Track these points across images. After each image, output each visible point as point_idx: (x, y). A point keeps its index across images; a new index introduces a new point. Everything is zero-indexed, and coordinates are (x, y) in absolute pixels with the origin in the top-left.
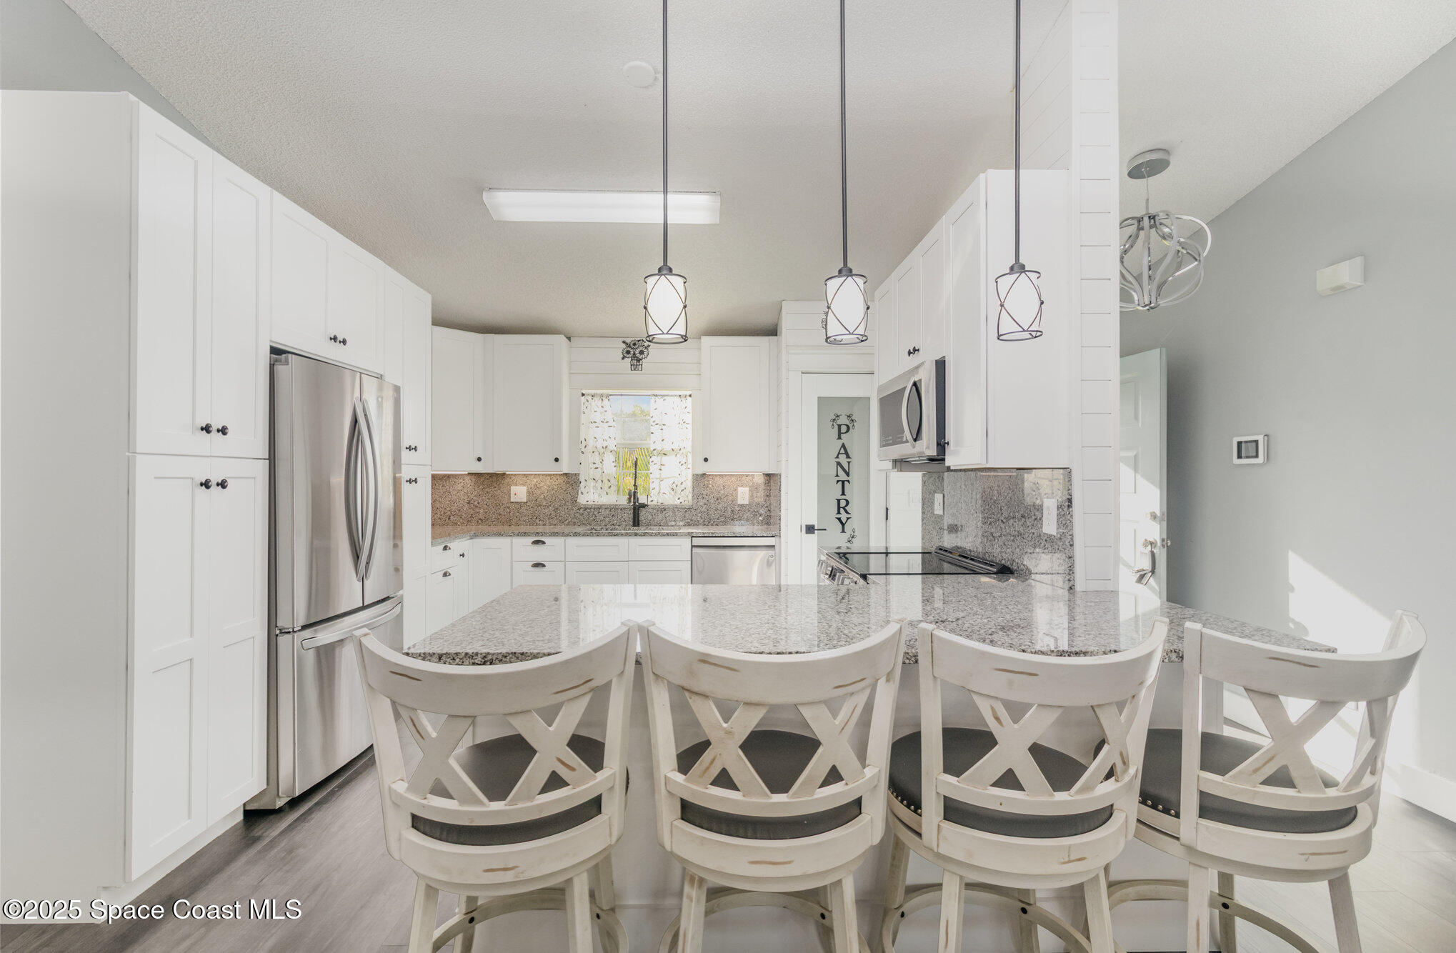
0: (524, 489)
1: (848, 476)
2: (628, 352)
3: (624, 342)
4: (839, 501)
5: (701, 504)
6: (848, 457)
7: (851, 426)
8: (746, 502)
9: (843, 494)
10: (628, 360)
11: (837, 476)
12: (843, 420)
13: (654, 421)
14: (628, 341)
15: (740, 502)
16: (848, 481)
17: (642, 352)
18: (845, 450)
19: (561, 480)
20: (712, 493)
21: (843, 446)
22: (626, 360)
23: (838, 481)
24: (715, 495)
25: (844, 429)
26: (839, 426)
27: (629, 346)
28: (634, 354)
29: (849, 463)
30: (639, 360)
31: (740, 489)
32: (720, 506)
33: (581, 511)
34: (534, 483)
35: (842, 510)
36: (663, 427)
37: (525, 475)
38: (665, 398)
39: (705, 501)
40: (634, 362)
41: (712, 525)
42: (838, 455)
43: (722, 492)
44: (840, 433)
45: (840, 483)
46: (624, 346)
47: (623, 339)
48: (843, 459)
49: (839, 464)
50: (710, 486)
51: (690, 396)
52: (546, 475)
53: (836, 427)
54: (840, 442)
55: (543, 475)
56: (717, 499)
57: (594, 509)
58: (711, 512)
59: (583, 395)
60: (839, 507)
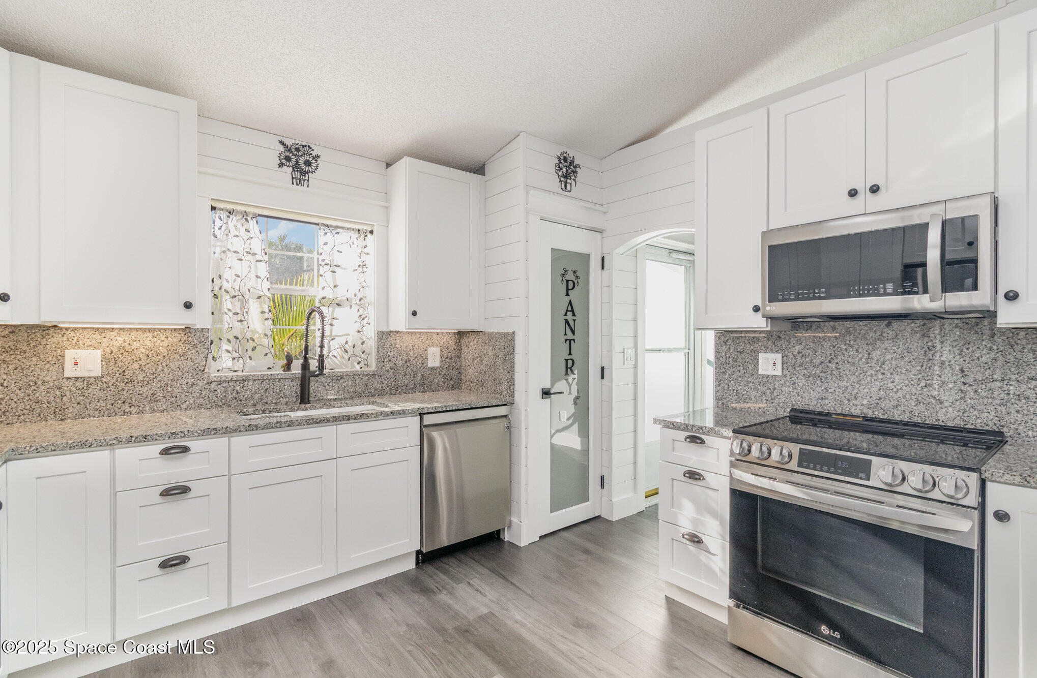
0: (98, 353)
1: (574, 334)
2: (288, 159)
3: (281, 142)
4: (567, 360)
5: (387, 369)
6: (574, 315)
7: (576, 282)
8: (437, 364)
9: (570, 354)
10: (288, 170)
11: (566, 334)
12: (570, 276)
13: (323, 260)
14: (289, 142)
15: (431, 364)
16: (574, 340)
17: (308, 163)
18: (571, 308)
19: (174, 339)
20: (400, 354)
21: (570, 303)
22: (285, 168)
23: (566, 340)
24: (404, 357)
25: (571, 286)
26: (567, 281)
27: (290, 150)
28: (297, 163)
29: (574, 320)
30: (304, 173)
31: (431, 350)
32: (409, 370)
33: (213, 385)
34: (117, 344)
35: (569, 370)
36: (336, 269)
37: (98, 329)
38: (338, 230)
39: (391, 365)
40: (298, 174)
41: (400, 394)
42: (566, 313)
43: (411, 353)
44: (568, 289)
45: (568, 341)
46: (282, 149)
47: (280, 139)
48: (570, 317)
49: (567, 322)
50: (398, 346)
51: (371, 232)
52: (144, 330)
53: (565, 282)
54: (568, 299)
55: (137, 330)
56: (406, 362)
57: (236, 381)
58: (399, 377)
59: (213, 208)
60: (567, 368)
